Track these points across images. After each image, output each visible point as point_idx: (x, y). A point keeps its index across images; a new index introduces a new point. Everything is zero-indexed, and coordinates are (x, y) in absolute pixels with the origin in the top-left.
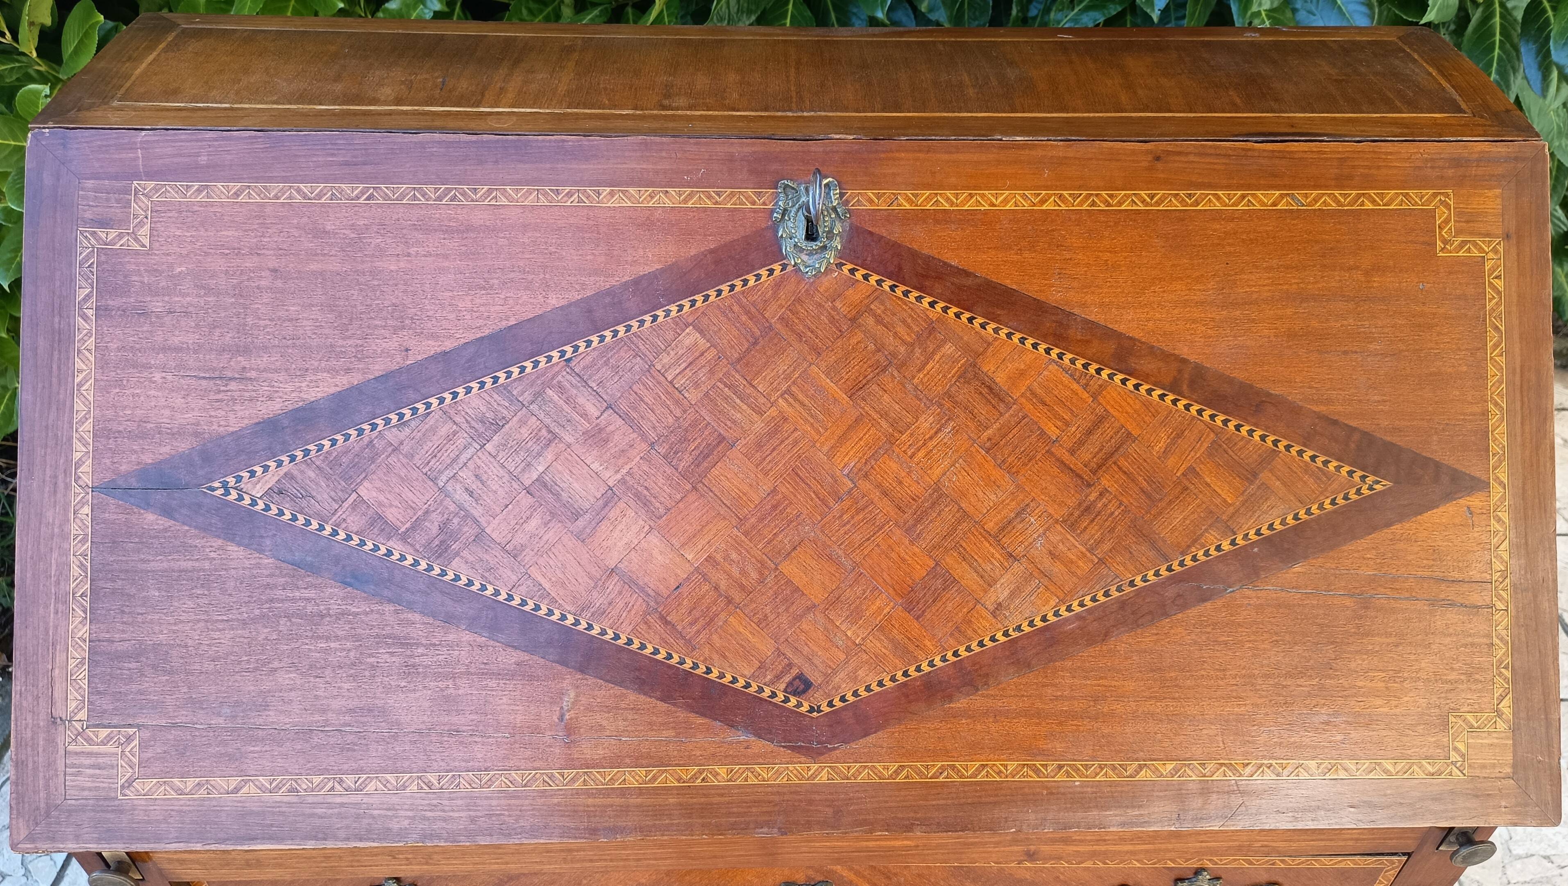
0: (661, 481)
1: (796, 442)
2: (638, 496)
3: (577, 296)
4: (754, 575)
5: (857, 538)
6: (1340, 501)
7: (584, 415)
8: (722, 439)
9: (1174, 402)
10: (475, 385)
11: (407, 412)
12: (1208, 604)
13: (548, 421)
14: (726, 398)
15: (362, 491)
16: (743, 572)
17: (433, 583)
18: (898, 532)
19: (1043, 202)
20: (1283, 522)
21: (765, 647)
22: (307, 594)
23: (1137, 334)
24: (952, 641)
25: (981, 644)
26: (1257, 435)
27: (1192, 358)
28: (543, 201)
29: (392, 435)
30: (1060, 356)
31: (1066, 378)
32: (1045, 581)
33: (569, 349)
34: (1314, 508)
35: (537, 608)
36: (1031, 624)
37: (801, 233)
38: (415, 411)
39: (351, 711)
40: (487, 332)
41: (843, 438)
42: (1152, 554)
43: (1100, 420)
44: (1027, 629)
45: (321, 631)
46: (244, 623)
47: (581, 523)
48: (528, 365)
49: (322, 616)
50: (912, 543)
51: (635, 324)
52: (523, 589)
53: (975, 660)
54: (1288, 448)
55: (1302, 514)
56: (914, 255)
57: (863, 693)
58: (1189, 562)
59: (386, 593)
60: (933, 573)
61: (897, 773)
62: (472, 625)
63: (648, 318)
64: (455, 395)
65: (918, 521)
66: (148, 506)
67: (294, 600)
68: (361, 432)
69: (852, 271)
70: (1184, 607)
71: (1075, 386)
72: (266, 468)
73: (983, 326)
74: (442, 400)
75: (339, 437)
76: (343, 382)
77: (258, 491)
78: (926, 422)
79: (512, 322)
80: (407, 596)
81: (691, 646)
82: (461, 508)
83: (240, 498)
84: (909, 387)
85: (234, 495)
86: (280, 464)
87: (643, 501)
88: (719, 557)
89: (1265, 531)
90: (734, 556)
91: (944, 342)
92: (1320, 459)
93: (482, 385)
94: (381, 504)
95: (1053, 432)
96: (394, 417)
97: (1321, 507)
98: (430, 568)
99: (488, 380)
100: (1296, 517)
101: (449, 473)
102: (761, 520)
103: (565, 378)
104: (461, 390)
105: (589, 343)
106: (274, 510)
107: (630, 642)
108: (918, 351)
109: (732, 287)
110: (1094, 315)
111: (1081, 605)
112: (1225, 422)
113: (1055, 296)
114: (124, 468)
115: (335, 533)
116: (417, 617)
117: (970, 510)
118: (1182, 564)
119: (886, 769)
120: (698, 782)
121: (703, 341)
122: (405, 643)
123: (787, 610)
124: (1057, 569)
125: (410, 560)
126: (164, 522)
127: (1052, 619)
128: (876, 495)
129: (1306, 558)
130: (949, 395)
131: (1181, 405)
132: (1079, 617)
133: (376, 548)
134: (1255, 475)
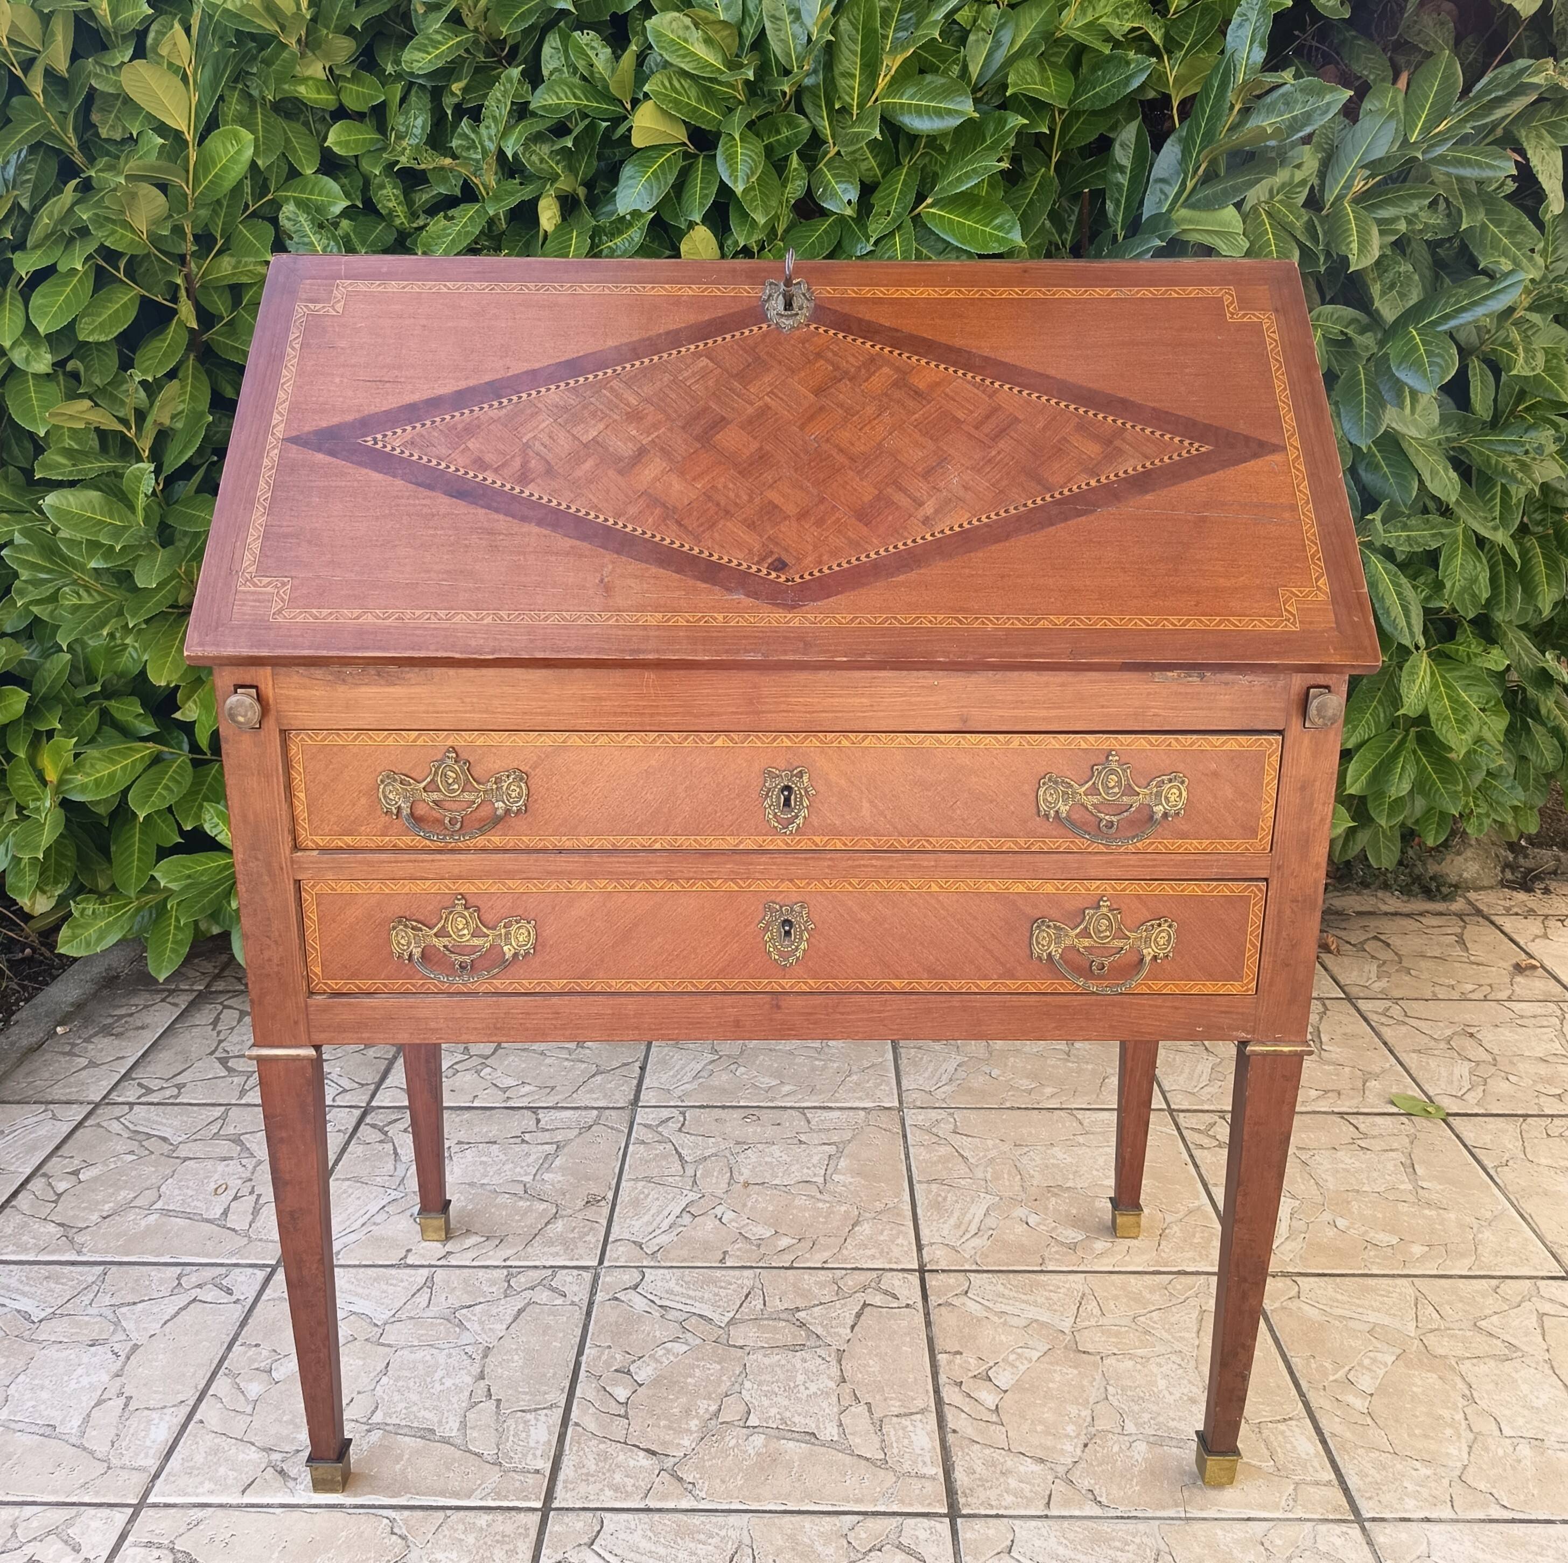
0: (680, 442)
1: (776, 421)
2: (662, 449)
3: (627, 341)
4: (745, 497)
5: (821, 476)
6: (1175, 457)
7: (628, 405)
8: (723, 418)
9: (1048, 400)
10: (553, 387)
11: (505, 401)
12: (1083, 518)
13: (601, 407)
14: (727, 396)
15: (470, 445)
16: (737, 496)
17: (514, 497)
18: (851, 473)
19: (947, 293)
20: (1134, 469)
21: (753, 541)
22: (424, 502)
23: (1018, 363)
24: (892, 539)
25: (914, 541)
26: (1110, 419)
27: (1059, 377)
28: (607, 291)
29: (494, 413)
30: (964, 375)
31: (969, 387)
32: (961, 504)
33: (619, 368)
34: (1157, 461)
35: (588, 514)
36: (951, 529)
37: (781, 308)
38: (510, 400)
39: (448, 572)
40: (563, 359)
41: (811, 418)
42: (1039, 488)
43: (995, 410)
44: (948, 533)
45: (431, 524)
46: (377, 518)
47: (621, 464)
48: (591, 377)
49: (434, 516)
50: (861, 480)
51: (665, 355)
52: (579, 502)
53: (909, 551)
54: (1133, 427)
55: (1148, 464)
56: (860, 320)
57: (826, 571)
58: (1066, 492)
59: (481, 502)
60: (878, 498)
61: (852, 620)
62: (540, 523)
63: (674, 352)
64: (539, 392)
65: (865, 468)
66: (319, 450)
67: (414, 505)
68: (472, 411)
69: (816, 328)
70: (1066, 519)
71: (976, 391)
72: (404, 430)
73: (909, 358)
74: (529, 395)
75: (457, 414)
76: (462, 385)
77: (396, 444)
78: (870, 410)
79: (581, 354)
80: (495, 504)
81: (698, 540)
82: (537, 454)
83: (385, 446)
84: (858, 390)
85: (380, 445)
86: (414, 428)
87: (666, 453)
88: (720, 486)
89: (1121, 474)
90: (731, 486)
91: (881, 367)
92: (1158, 434)
93: (558, 387)
94: (482, 451)
95: (960, 415)
96: (496, 404)
97: (1162, 460)
98: (513, 489)
99: (562, 384)
100: (1143, 466)
101: (530, 435)
102: (750, 465)
103: (615, 383)
104: (543, 390)
105: (633, 365)
106: (407, 453)
107: (653, 536)
108: (863, 371)
109: (733, 336)
110: (987, 352)
111: (988, 517)
112: (1086, 412)
113: (958, 342)
114: (307, 428)
115: (448, 467)
116: (501, 517)
117: (904, 460)
118: (1061, 493)
119: (844, 618)
120: (701, 623)
121: (711, 364)
122: (491, 533)
123: (769, 519)
124: (969, 496)
125: (499, 483)
126: (329, 459)
127: (966, 526)
128: (834, 452)
129: (1154, 490)
130: (886, 395)
131: (1053, 402)
132: (986, 525)
133: (476, 476)
134: (1111, 442)
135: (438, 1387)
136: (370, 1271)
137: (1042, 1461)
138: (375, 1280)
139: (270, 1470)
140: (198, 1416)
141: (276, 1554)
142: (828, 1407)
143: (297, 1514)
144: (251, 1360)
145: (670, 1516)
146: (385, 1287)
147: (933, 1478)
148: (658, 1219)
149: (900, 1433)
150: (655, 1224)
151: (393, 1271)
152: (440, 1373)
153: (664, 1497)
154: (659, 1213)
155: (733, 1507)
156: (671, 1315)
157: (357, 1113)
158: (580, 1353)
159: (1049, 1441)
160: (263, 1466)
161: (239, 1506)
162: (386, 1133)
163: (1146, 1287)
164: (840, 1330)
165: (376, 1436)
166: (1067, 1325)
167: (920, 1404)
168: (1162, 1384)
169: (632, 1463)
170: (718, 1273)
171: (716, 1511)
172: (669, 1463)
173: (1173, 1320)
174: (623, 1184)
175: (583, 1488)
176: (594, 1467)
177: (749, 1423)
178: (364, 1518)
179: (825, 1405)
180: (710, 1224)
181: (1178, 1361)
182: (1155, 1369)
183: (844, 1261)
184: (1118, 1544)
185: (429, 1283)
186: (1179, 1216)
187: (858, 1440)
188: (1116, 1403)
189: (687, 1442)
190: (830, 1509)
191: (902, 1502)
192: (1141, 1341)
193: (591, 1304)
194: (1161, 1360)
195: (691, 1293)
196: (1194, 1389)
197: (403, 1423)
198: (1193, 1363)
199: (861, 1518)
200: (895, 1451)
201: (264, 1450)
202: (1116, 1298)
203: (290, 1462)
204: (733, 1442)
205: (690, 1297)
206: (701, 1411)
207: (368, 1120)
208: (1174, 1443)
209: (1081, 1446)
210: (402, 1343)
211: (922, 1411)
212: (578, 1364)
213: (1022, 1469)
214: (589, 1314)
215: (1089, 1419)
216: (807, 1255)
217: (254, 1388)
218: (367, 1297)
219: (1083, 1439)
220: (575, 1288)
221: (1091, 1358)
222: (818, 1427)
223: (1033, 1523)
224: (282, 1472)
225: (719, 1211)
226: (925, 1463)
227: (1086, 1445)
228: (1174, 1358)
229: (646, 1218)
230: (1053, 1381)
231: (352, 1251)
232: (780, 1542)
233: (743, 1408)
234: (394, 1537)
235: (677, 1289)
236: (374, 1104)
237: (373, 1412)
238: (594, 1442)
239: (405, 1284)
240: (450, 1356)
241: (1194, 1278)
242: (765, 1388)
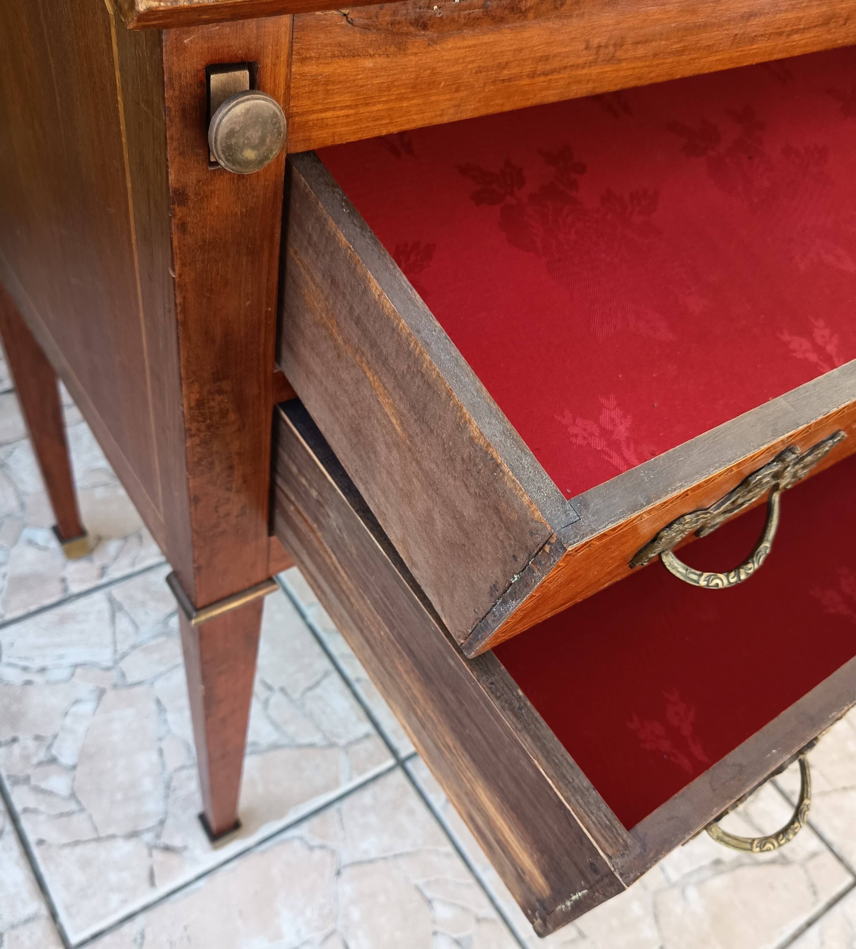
139: (155, 852)
140: (32, 838)
141: (239, 922)
144: (26, 758)
151: (71, 607)
160: (146, 852)
161: (162, 899)
185: (115, 604)
201: (130, 837)
203: (165, 836)
210: (151, 676)
212: (311, 628)
217: (58, 784)
224: (167, 849)
234: (316, 851)
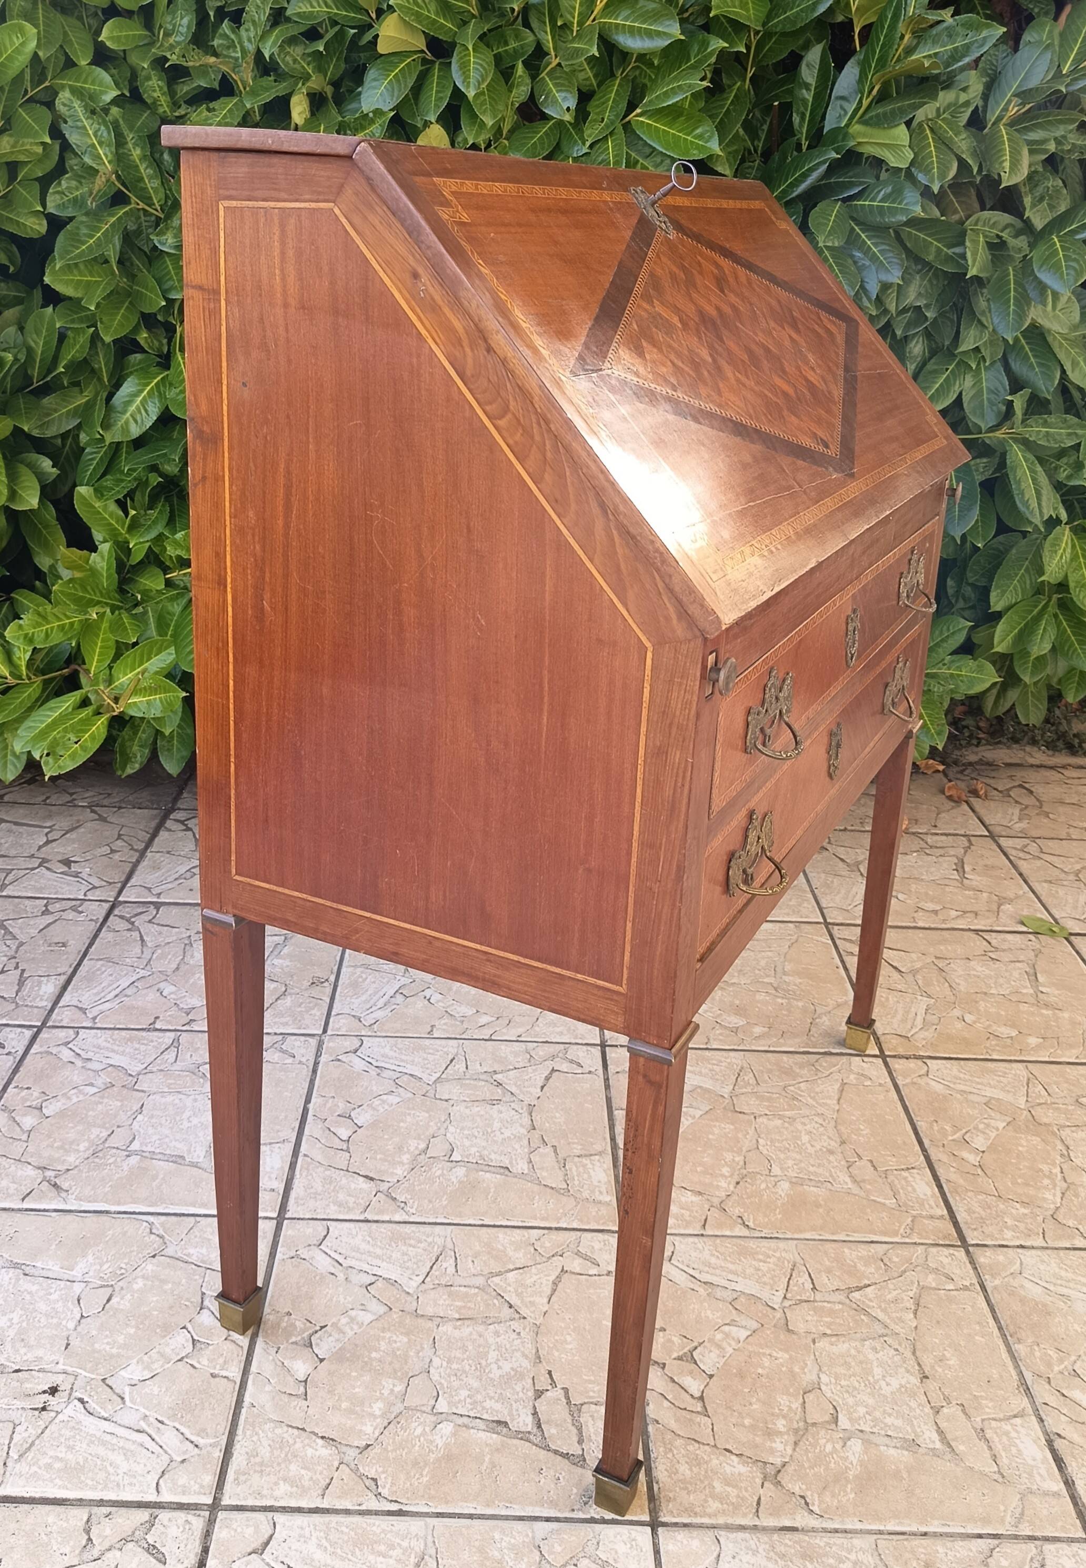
135: (186, 1124)
136: (124, 1033)
137: (700, 1193)
138: (129, 1040)
139: (45, 1183)
141: (54, 1247)
142: (521, 1149)
143: (69, 1217)
144: (24, 1100)
145: (385, 1225)
146: (137, 1046)
147: (608, 1204)
148: (375, 998)
149: (581, 1169)
150: (372, 1002)
151: (144, 1034)
152: (187, 1114)
153: (381, 1212)
154: (375, 993)
155: (438, 1221)
156: (386, 1074)
157: (107, 906)
158: (308, 1100)
159: (707, 1179)
160: (39, 1180)
161: (20, 1210)
162: (133, 923)
163: (796, 1064)
164: (532, 1090)
165: (134, 1160)
166: (726, 1091)
167: (598, 1147)
168: (805, 1138)
169: (353, 1186)
170: (427, 1042)
171: (425, 1223)
172: (383, 1187)
173: (817, 1090)
174: (344, 970)
175: (312, 1204)
176: (320, 1189)
177: (452, 1159)
178: (127, 1221)
179: (517, 1146)
180: (420, 1004)
181: (821, 1121)
182: (800, 1127)
183: (536, 1036)
184: (761, 1257)
185: (176, 1043)
186: (828, 1009)
187: (544, 1174)
188: (765, 1152)
189: (400, 1172)
190: (520, 1224)
191: (581, 1221)
192: (789, 1105)
193: (316, 1064)
194: (806, 1120)
195: (403, 1057)
196: (833, 1143)
197: (158, 1151)
198: (833, 1123)
199: (546, 1231)
200: (576, 1183)
201: (39, 1168)
202: (770, 1071)
203: (62, 1178)
204: (439, 1172)
205: (402, 1061)
206: (412, 1149)
207: (116, 912)
208: (813, 1183)
209: (733, 1183)
210: (154, 1089)
211: (600, 1153)
212: (305, 1111)
213: (683, 1199)
214: (314, 1071)
215: (742, 1163)
216: (504, 1030)
217: (28, 1121)
218: (123, 1053)
219: (736, 1178)
220: (303, 1051)
221: (746, 1117)
222: (511, 1163)
223: (691, 1239)
224: (55, 1185)
225: (428, 993)
226: (601, 1192)
227: (738, 1183)
228: (816, 1119)
229: (364, 998)
230: (713, 1134)
231: (107, 1016)
232: (478, 1248)
233: (447, 1146)
234: (153, 1236)
235: (391, 1054)
236: (121, 899)
237: (131, 1142)
238: (321, 1169)
239: (155, 1044)
240: (195, 1100)
241: (838, 1058)
242: (466, 1132)
